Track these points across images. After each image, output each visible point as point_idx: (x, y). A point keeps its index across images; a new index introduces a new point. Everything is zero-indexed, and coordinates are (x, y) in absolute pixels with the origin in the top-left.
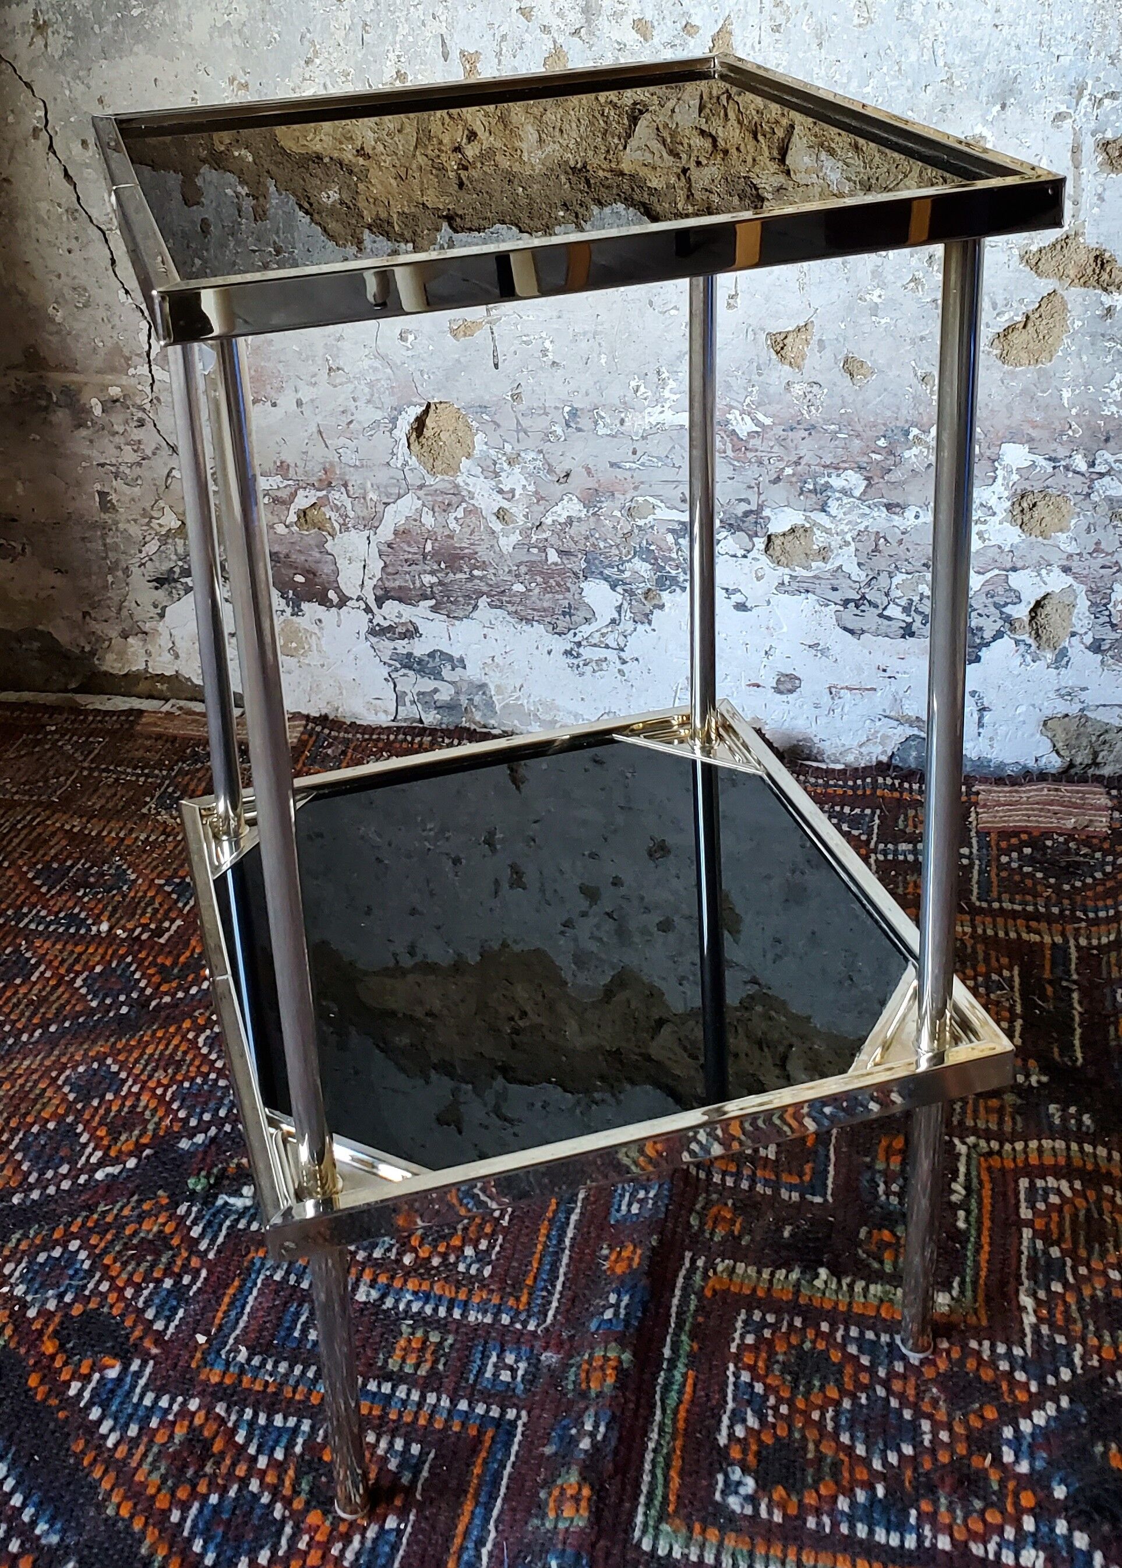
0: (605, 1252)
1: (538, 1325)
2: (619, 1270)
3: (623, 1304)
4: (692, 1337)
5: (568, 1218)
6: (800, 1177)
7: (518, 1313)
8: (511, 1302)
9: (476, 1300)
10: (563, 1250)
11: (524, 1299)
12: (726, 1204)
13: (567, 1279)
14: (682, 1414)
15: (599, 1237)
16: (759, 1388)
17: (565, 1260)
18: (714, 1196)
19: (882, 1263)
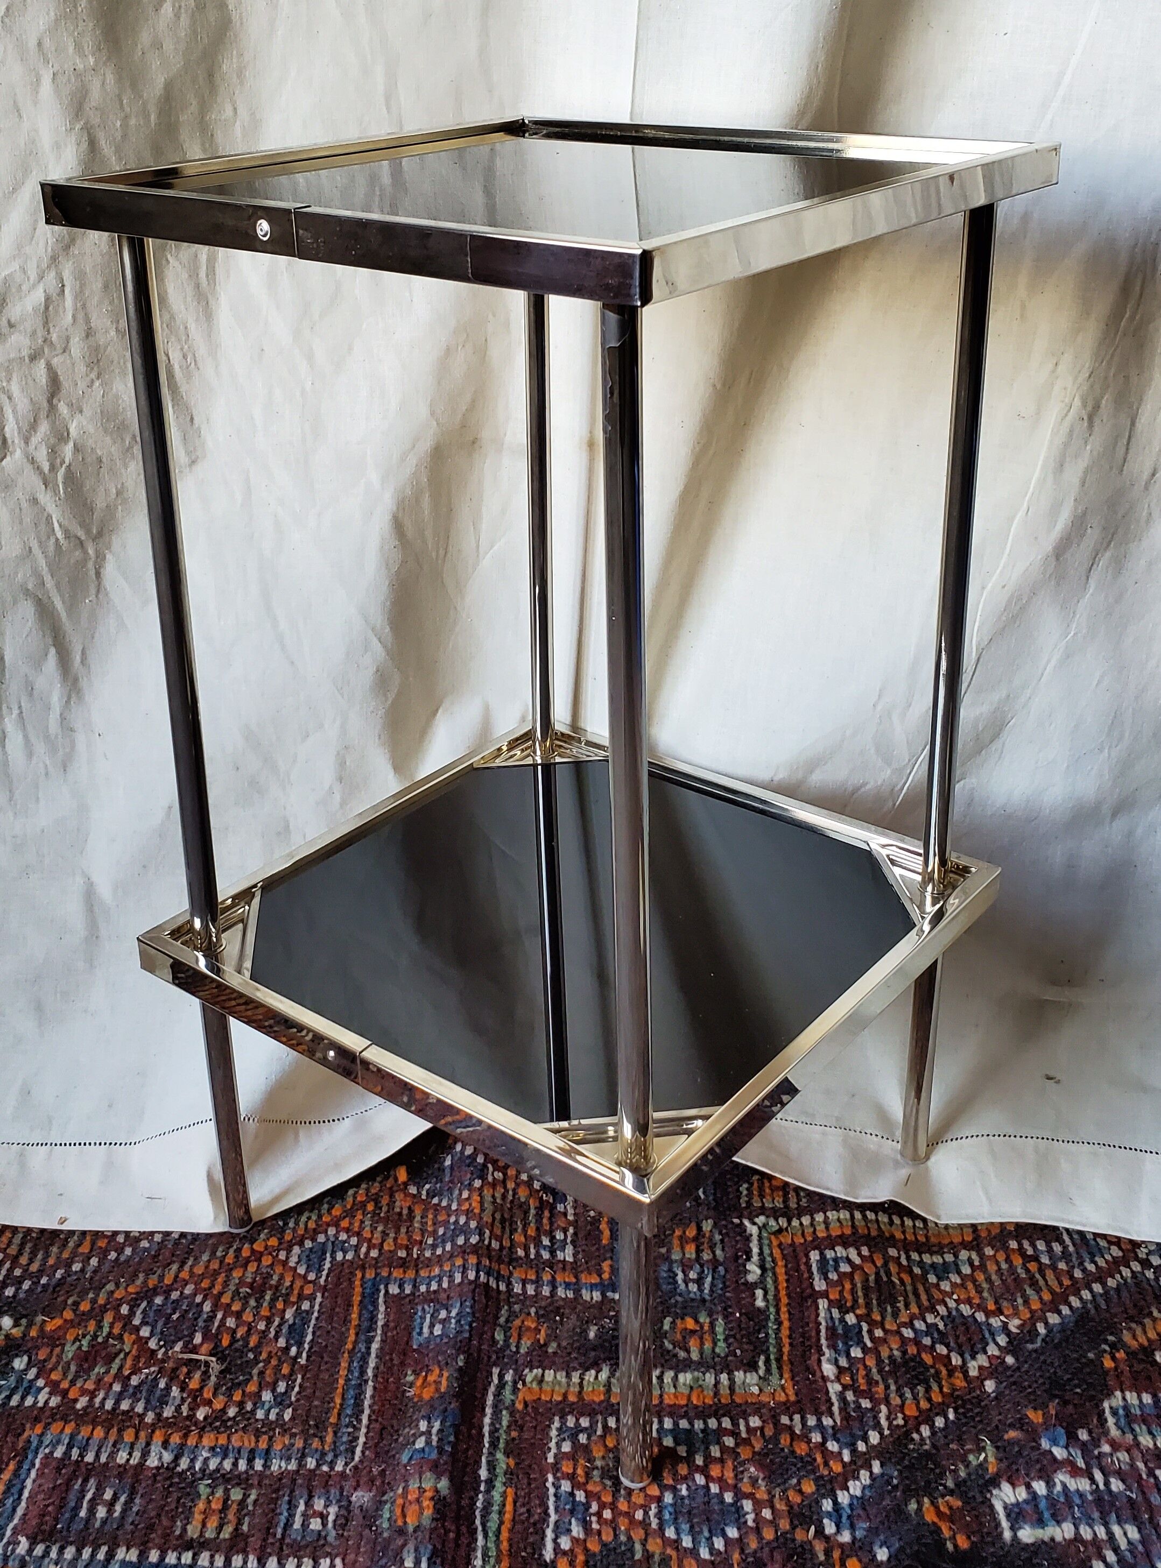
0: (410, 1378)
1: (346, 1464)
2: (427, 1395)
3: (434, 1431)
4: (507, 1454)
5: (369, 1348)
6: (600, 1276)
7: (323, 1454)
8: (316, 1443)
9: (277, 1447)
10: (366, 1381)
11: (329, 1438)
12: (529, 1314)
13: (373, 1411)
14: (505, 1535)
15: (402, 1364)
16: (580, 1496)
17: (369, 1392)
18: (517, 1307)
19: (688, 1351)
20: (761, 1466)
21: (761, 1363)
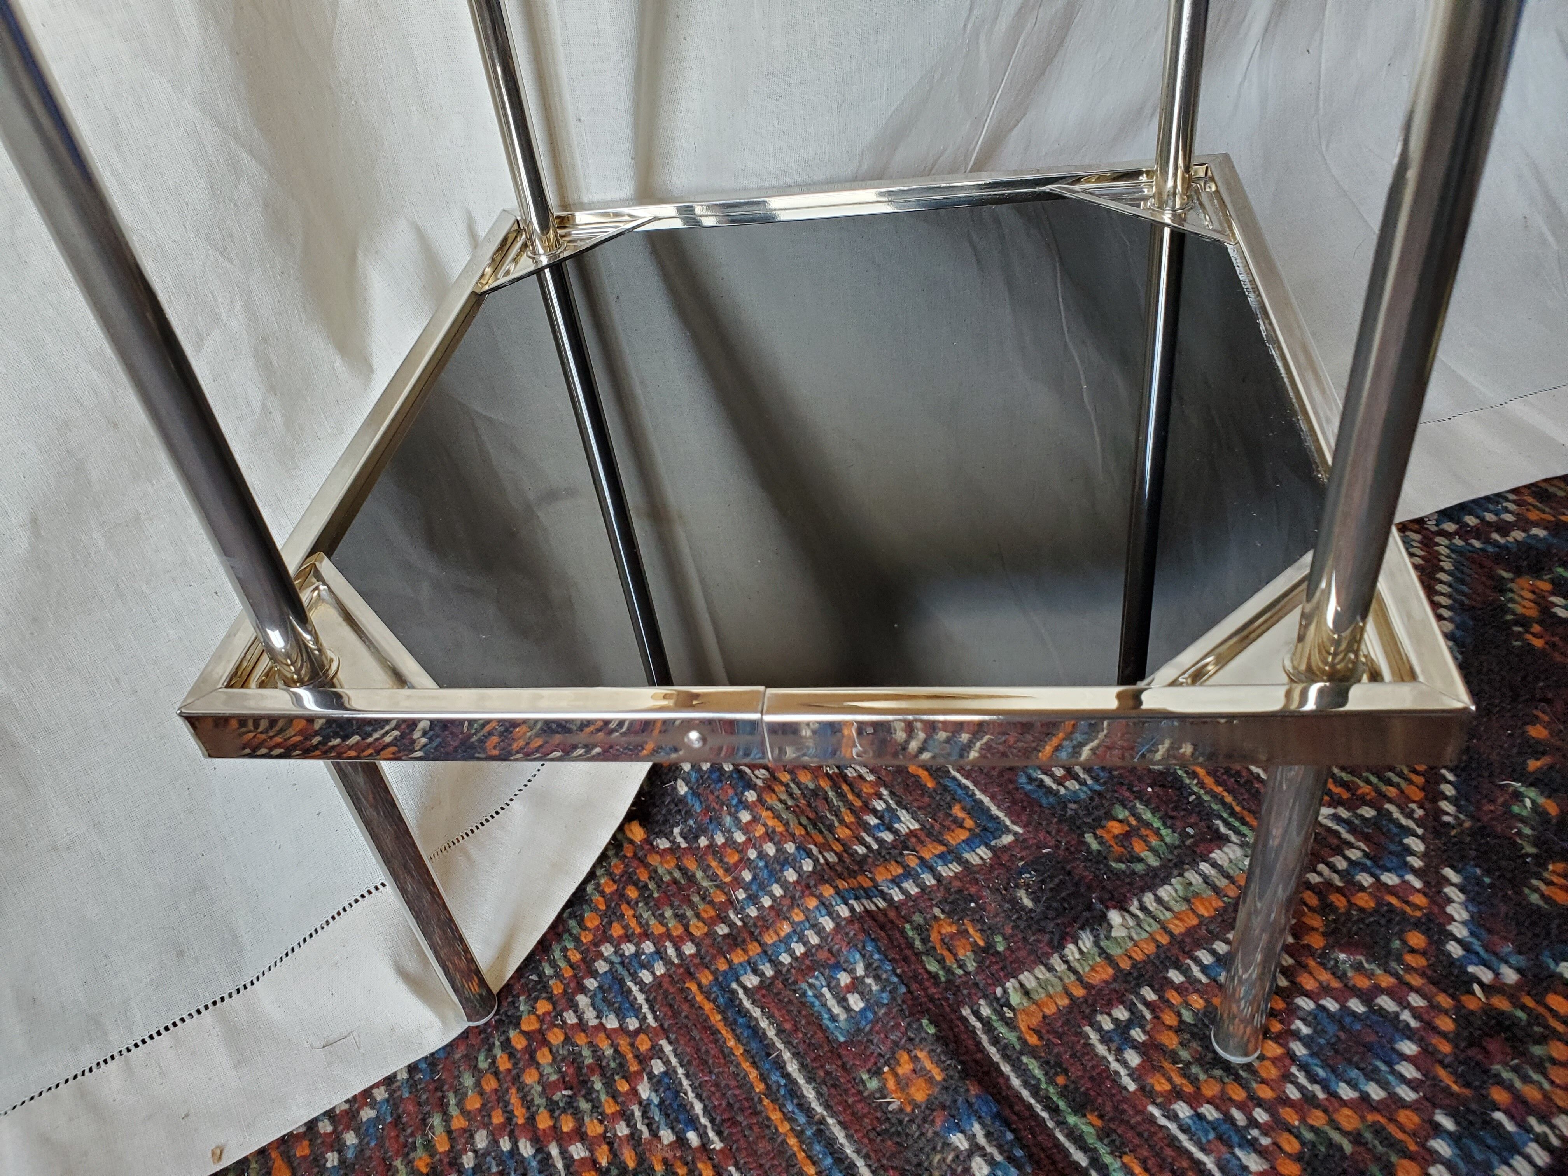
0: (873, 1084)
2: (920, 1096)
4: (1079, 1109)
5: (787, 1075)
6: (961, 826)
10: (822, 1121)
12: (935, 918)
13: (866, 1157)
15: (846, 1070)
17: (840, 1135)
18: (918, 919)
19: (1141, 860)
20: (1349, 947)
21: (1223, 829)
